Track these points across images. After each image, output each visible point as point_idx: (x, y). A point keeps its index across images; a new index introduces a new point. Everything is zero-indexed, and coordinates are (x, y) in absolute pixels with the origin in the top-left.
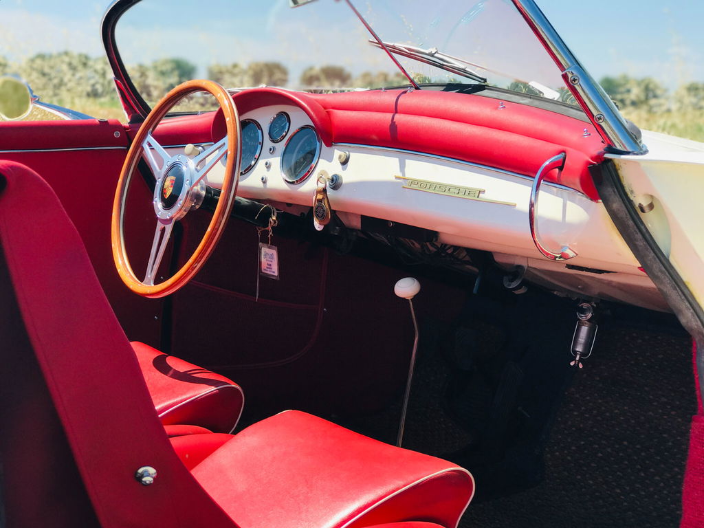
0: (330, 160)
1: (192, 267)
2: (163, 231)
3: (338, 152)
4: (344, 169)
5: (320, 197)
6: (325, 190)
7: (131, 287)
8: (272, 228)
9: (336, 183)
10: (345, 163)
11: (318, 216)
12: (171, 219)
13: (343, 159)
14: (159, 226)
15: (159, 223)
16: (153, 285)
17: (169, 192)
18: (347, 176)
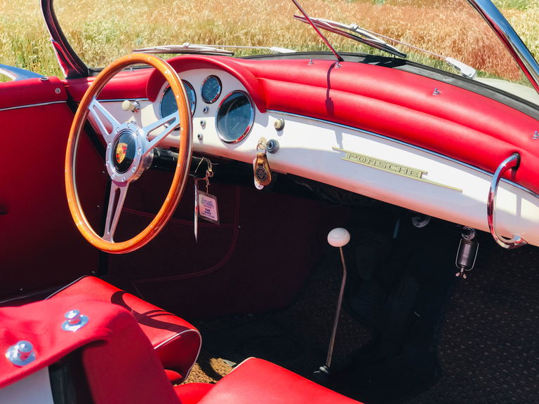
0: (265, 124)
1: (153, 231)
2: (118, 192)
3: (273, 118)
4: (280, 135)
5: (260, 161)
6: (265, 156)
7: (92, 242)
8: (209, 178)
9: (273, 147)
10: (280, 129)
11: (259, 178)
12: (126, 182)
13: (279, 126)
14: (114, 188)
15: (113, 184)
16: (113, 242)
17: (122, 158)
18: (283, 142)
